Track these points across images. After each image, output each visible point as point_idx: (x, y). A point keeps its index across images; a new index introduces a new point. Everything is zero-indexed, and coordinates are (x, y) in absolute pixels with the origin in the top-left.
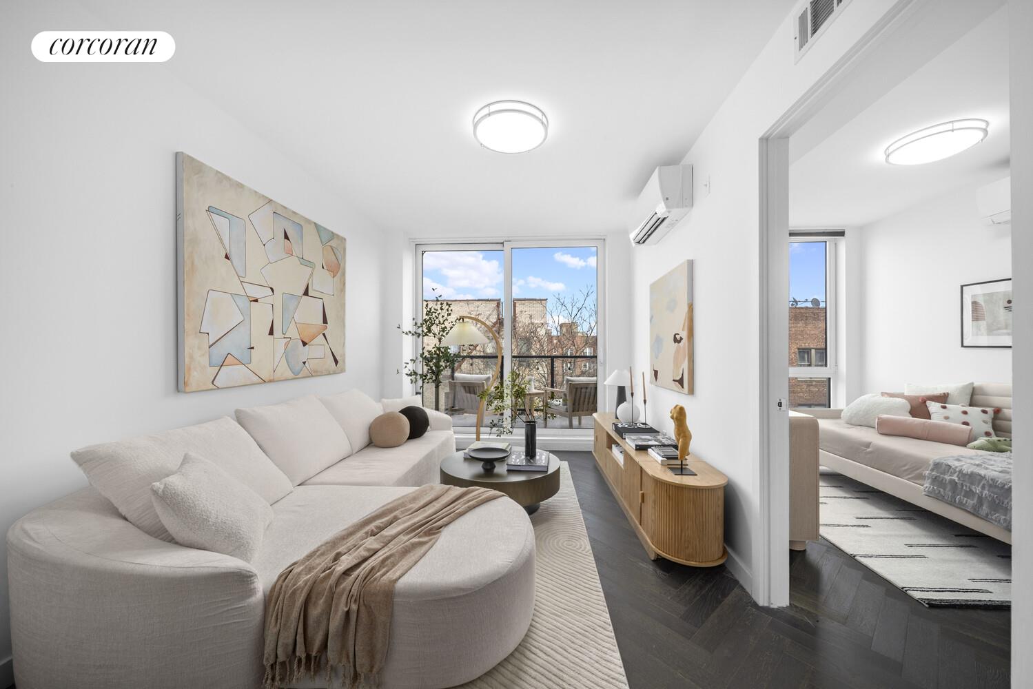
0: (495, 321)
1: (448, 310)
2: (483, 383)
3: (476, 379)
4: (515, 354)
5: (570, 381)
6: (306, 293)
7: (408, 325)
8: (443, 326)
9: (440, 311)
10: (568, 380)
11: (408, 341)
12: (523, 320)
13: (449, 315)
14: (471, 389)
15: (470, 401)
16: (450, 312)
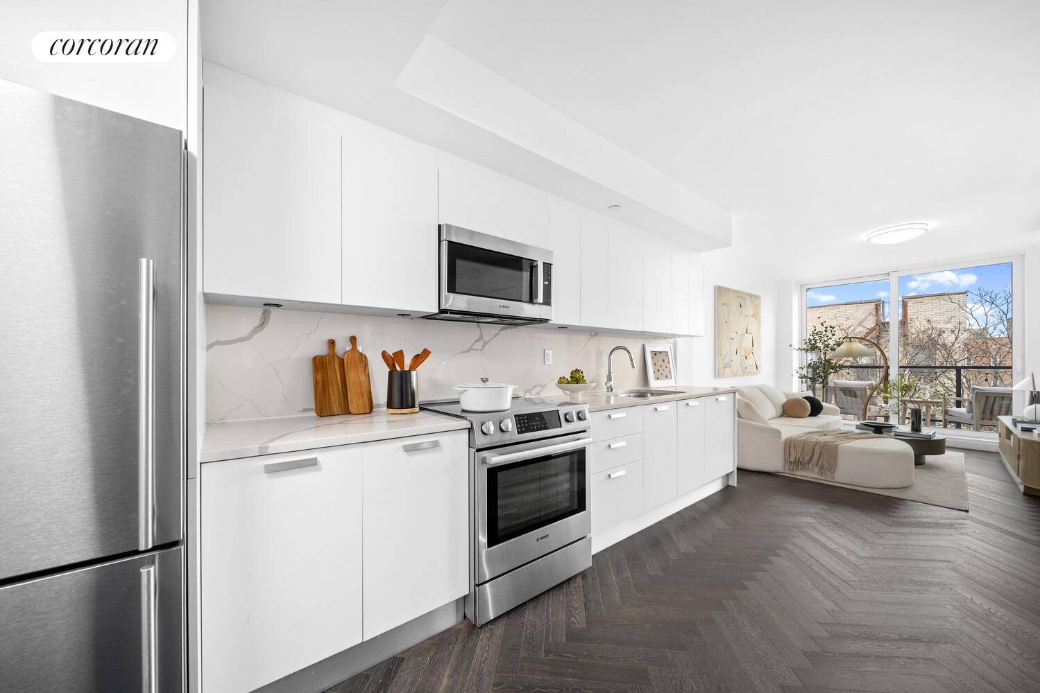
0: (873, 325)
1: (831, 331)
2: (865, 388)
3: (856, 385)
4: (905, 363)
5: (977, 389)
6: (747, 332)
7: (796, 345)
8: (827, 343)
9: (824, 333)
10: (974, 389)
11: (796, 356)
12: (918, 325)
13: (834, 335)
14: (852, 392)
15: (850, 403)
16: (833, 332)
